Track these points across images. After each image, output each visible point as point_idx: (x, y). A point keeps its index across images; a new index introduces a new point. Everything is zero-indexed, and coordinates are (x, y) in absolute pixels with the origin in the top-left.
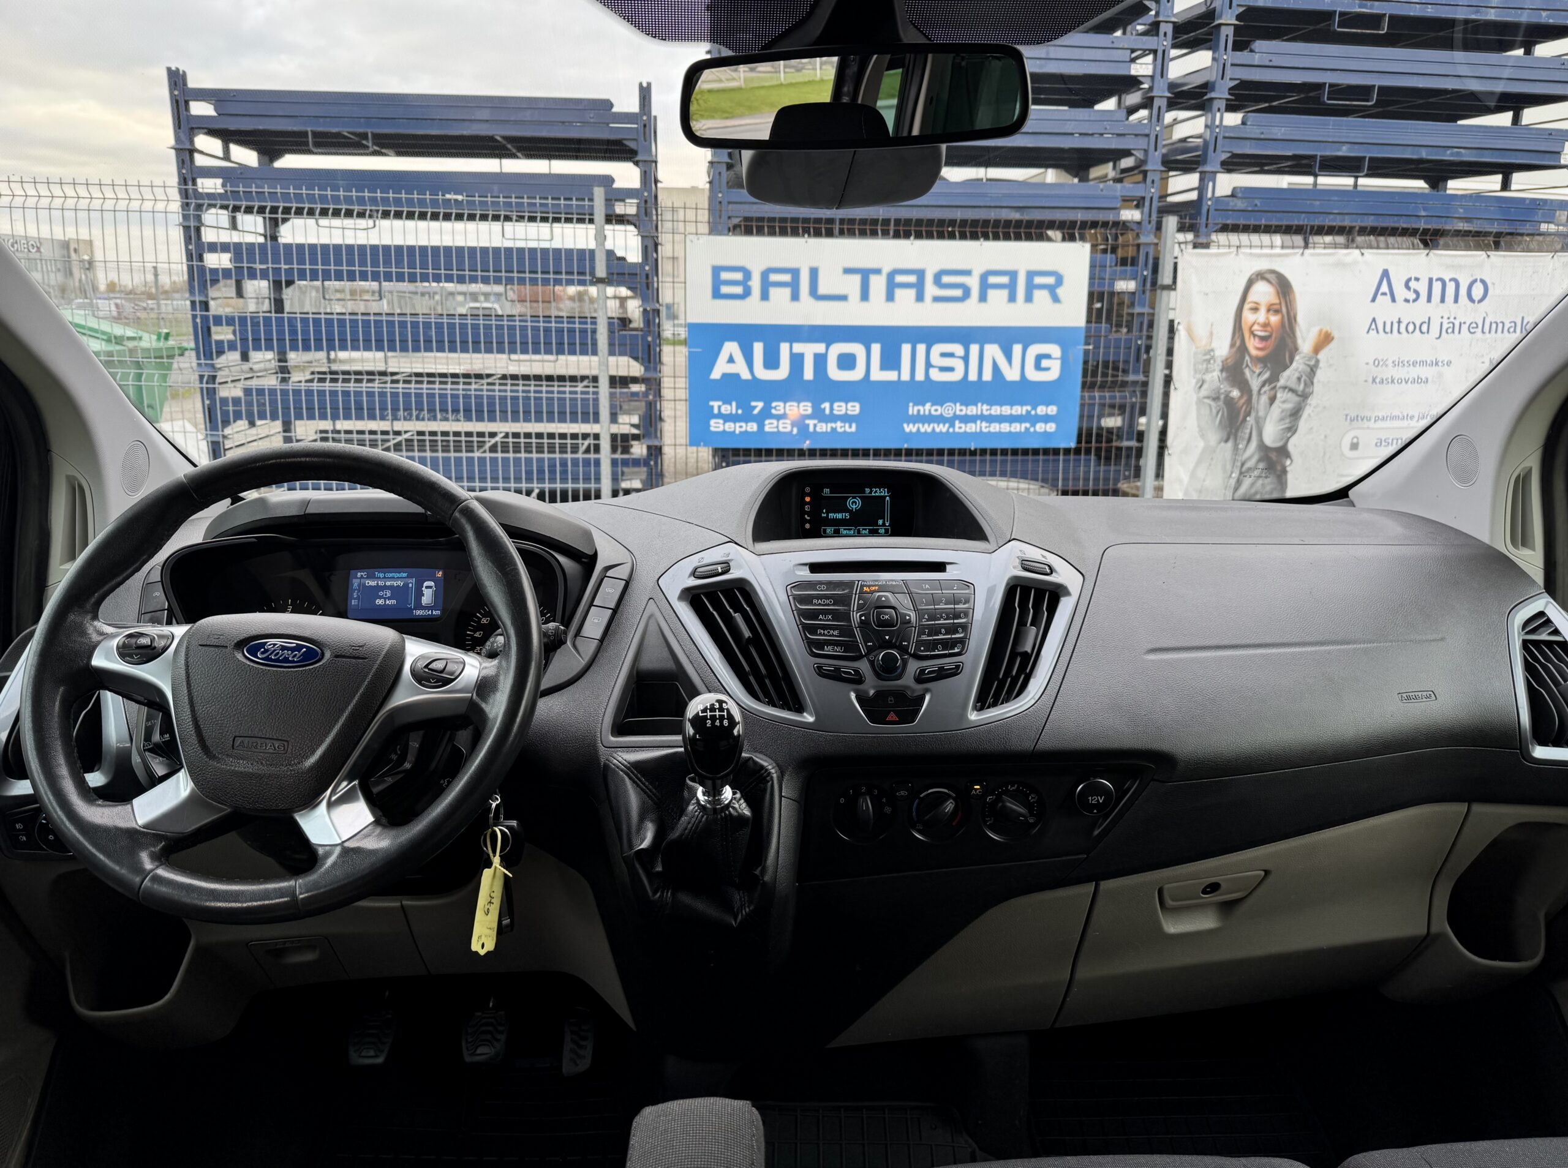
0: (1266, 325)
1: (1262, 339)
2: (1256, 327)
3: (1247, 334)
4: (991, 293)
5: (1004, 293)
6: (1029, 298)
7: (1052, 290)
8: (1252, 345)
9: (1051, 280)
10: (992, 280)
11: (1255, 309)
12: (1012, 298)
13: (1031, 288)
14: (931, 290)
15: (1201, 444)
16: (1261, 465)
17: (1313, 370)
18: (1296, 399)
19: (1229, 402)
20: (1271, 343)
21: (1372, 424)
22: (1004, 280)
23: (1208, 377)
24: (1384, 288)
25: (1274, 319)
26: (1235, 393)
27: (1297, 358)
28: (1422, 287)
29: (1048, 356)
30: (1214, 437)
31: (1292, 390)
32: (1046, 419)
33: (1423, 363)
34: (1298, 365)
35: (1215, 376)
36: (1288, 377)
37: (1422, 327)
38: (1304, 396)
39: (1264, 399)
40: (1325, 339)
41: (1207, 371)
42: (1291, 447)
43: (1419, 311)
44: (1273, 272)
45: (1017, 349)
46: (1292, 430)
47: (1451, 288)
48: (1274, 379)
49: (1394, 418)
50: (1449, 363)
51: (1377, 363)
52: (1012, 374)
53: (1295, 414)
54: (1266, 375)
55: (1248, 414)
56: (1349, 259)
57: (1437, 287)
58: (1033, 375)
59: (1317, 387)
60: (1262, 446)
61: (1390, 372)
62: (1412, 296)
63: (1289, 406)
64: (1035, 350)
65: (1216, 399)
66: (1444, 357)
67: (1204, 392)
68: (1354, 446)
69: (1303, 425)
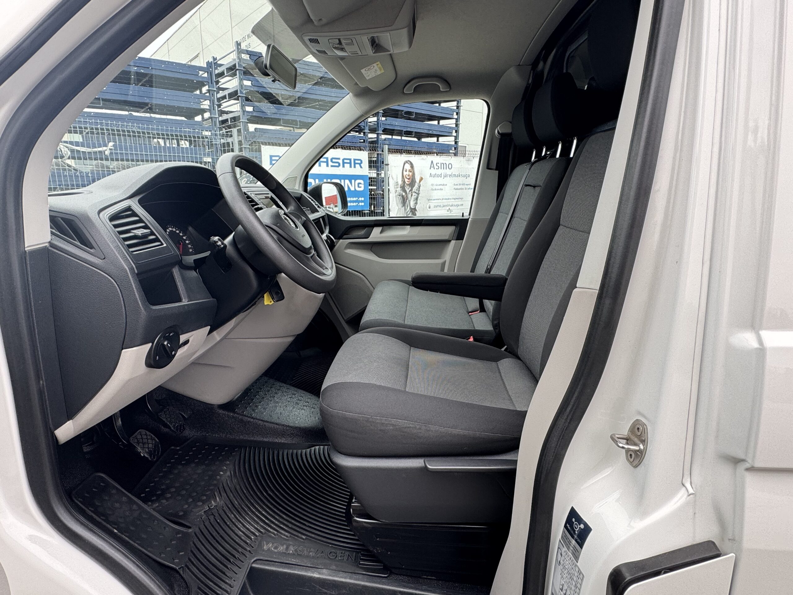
0: (409, 175)
1: (409, 179)
2: (407, 176)
3: (405, 178)
4: (345, 165)
5: (349, 165)
6: (355, 167)
7: (360, 164)
8: (406, 180)
9: (359, 162)
10: (345, 161)
11: (406, 171)
12: (351, 167)
13: (355, 164)
14: (330, 164)
15: (397, 208)
16: (411, 213)
17: (419, 187)
18: (417, 195)
19: (403, 196)
20: (410, 180)
21: (432, 201)
22: (348, 161)
23: (397, 189)
24: (432, 166)
25: (411, 174)
26: (404, 194)
27: (416, 184)
28: (439, 165)
29: (360, 183)
30: (400, 205)
31: (416, 193)
32: (362, 201)
33: (441, 185)
34: (416, 186)
35: (399, 189)
36: (415, 189)
37: (440, 176)
38: (418, 194)
39: (410, 195)
40: (421, 179)
41: (397, 188)
42: (416, 208)
43: (439, 172)
44: (409, 161)
45: (353, 181)
46: (416, 203)
47: (445, 165)
48: (411, 190)
49: (437, 199)
50: (446, 185)
51: (432, 185)
52: (352, 189)
53: (417, 199)
54: (410, 189)
55: (407, 199)
56: (424, 158)
57: (442, 165)
58: (358, 189)
59: (421, 192)
60: (411, 208)
61: (434, 187)
62: (438, 168)
63: (415, 197)
64: (358, 181)
65: (400, 195)
66: (445, 183)
67: (397, 194)
68: (430, 207)
69: (418, 201)
